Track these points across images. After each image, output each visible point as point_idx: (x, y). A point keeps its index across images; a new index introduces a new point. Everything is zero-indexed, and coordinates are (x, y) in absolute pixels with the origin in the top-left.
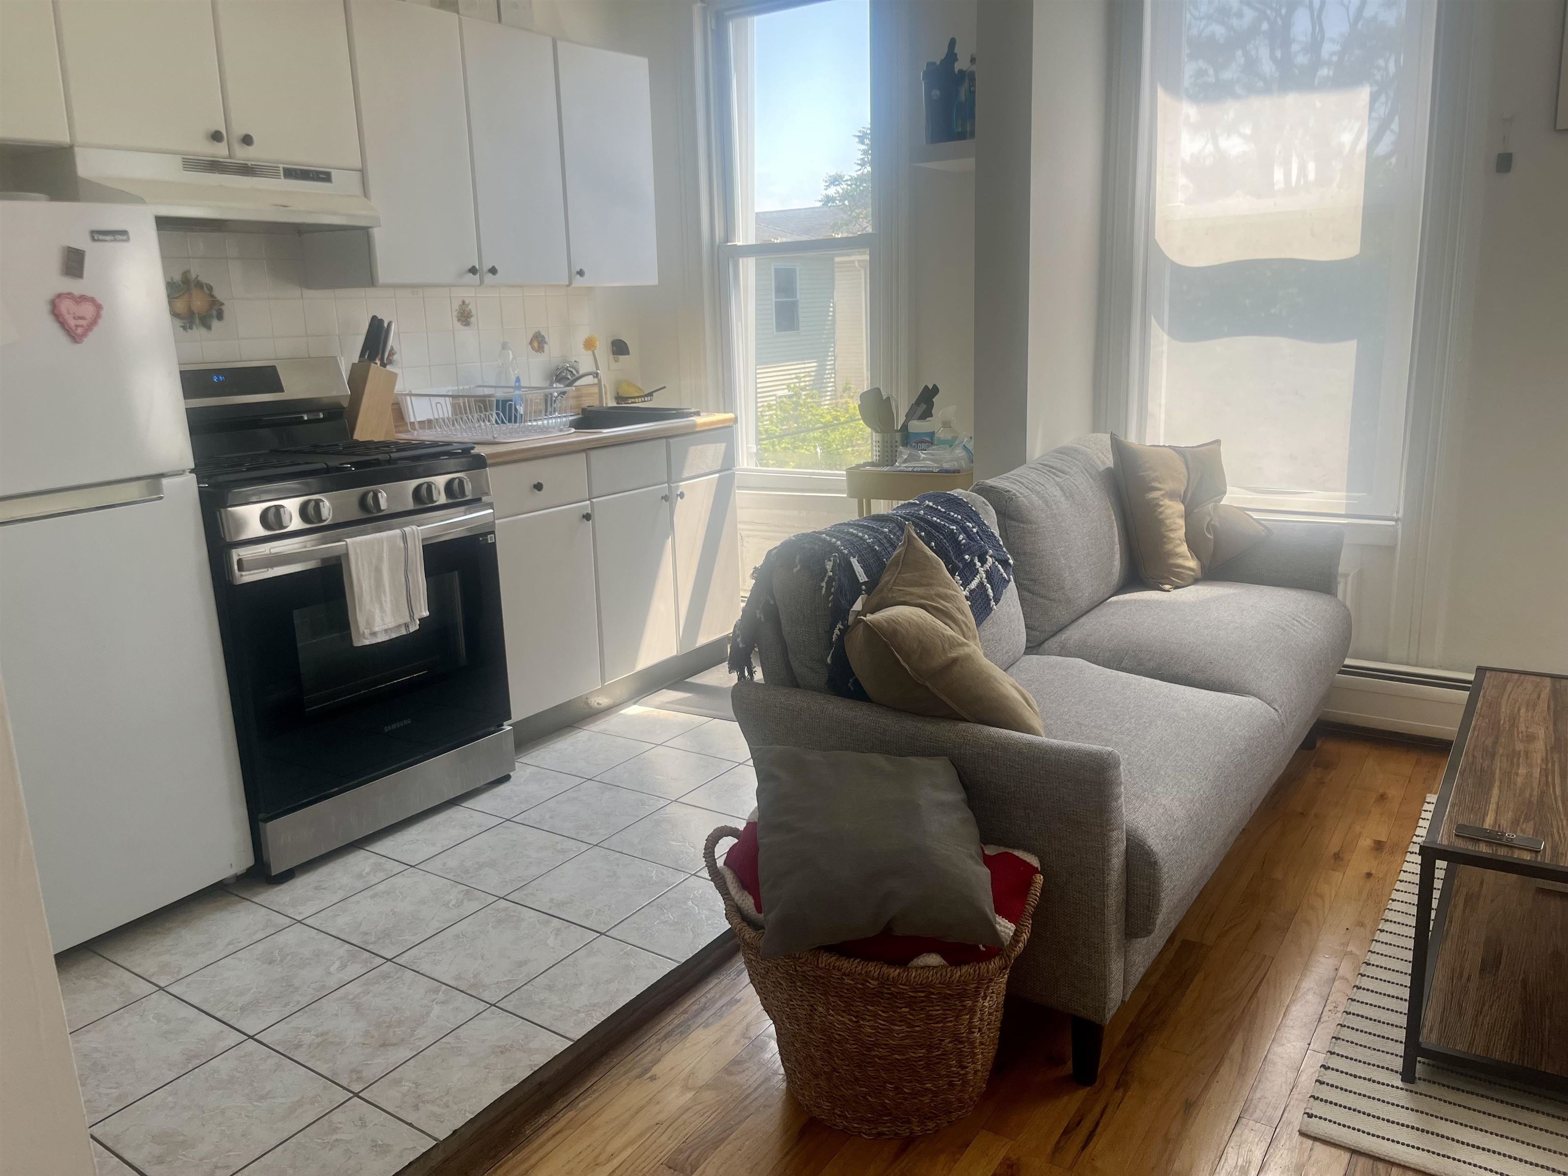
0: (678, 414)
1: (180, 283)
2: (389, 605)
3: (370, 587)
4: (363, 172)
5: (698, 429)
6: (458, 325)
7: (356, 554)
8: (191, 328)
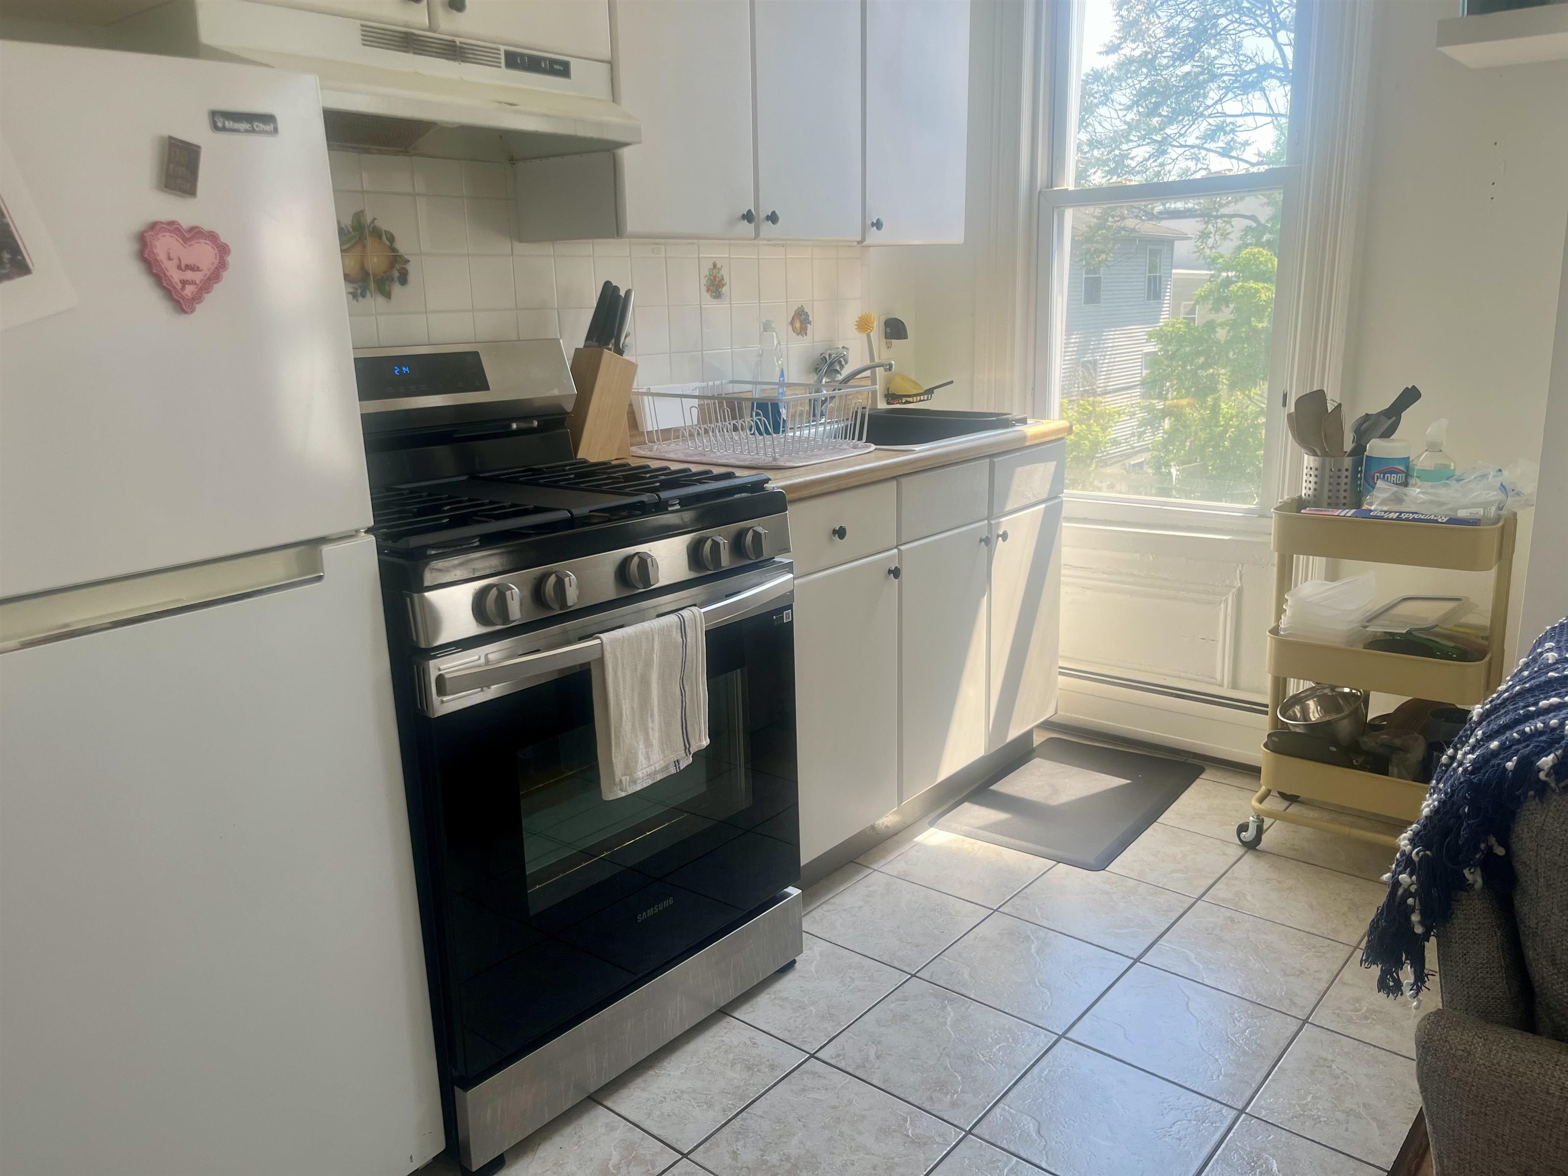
0: (998, 421)
1: (351, 230)
2: (657, 735)
3: (633, 708)
4: (612, 64)
5: (1028, 444)
6: (707, 296)
7: (616, 657)
8: (363, 296)
